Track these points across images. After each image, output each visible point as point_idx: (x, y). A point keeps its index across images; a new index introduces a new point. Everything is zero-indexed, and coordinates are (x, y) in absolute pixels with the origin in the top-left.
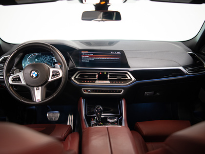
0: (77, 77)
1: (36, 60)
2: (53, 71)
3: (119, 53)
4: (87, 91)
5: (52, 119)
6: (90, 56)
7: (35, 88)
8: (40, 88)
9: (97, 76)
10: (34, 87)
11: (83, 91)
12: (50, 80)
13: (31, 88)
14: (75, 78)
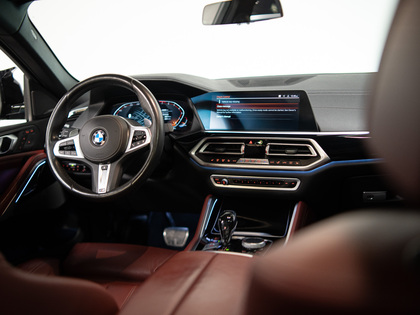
0: (202, 151)
1: (130, 116)
2: (135, 132)
3: (295, 97)
4: (220, 181)
5: (173, 242)
6: (233, 106)
7: (100, 166)
8: (109, 166)
9: (243, 148)
10: (98, 163)
11: (212, 179)
12: (129, 149)
13: (92, 166)
14: (197, 153)
